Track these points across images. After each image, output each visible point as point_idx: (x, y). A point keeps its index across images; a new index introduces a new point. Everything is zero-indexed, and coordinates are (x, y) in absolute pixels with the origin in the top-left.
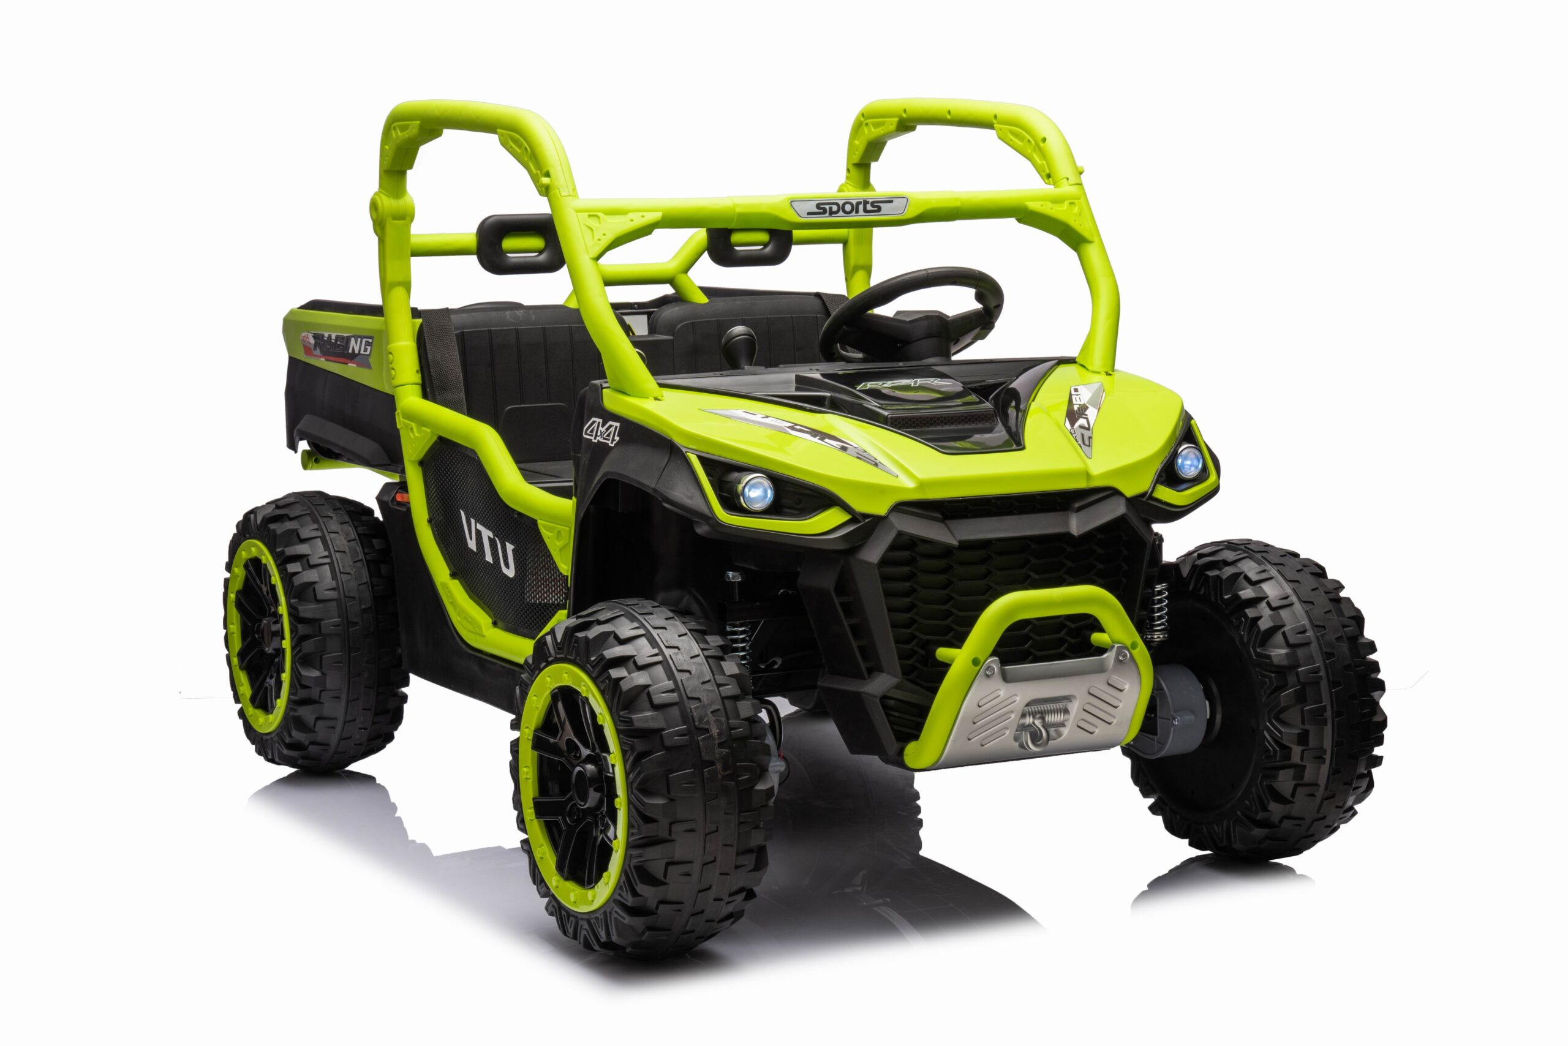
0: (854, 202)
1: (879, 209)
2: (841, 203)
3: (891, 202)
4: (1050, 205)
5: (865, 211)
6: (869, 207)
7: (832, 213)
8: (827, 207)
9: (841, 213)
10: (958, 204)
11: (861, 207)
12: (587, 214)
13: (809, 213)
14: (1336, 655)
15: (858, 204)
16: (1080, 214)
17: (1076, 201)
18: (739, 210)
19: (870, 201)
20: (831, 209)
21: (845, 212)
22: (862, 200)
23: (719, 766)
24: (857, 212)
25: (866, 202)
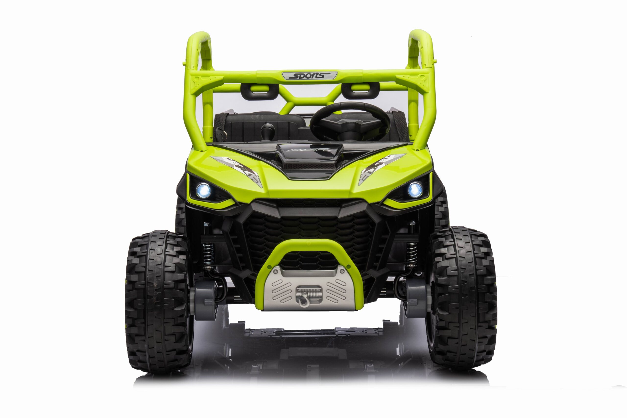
0: (312, 74)
1: (323, 76)
2: (306, 74)
3: (330, 74)
4: (408, 76)
5: (316, 77)
6: (318, 76)
7: (300, 78)
8: (299, 75)
9: (305, 78)
10: (361, 75)
11: (315, 76)
12: (194, 76)
13: (290, 78)
14: (467, 282)
15: (314, 74)
16: (425, 81)
17: (425, 75)
18: (258, 76)
19: (320, 73)
20: (300, 76)
21: (307, 77)
22: (316, 73)
23: (154, 298)
24: (312, 78)
25: (317, 74)
